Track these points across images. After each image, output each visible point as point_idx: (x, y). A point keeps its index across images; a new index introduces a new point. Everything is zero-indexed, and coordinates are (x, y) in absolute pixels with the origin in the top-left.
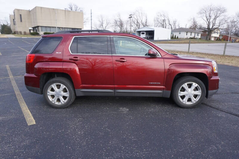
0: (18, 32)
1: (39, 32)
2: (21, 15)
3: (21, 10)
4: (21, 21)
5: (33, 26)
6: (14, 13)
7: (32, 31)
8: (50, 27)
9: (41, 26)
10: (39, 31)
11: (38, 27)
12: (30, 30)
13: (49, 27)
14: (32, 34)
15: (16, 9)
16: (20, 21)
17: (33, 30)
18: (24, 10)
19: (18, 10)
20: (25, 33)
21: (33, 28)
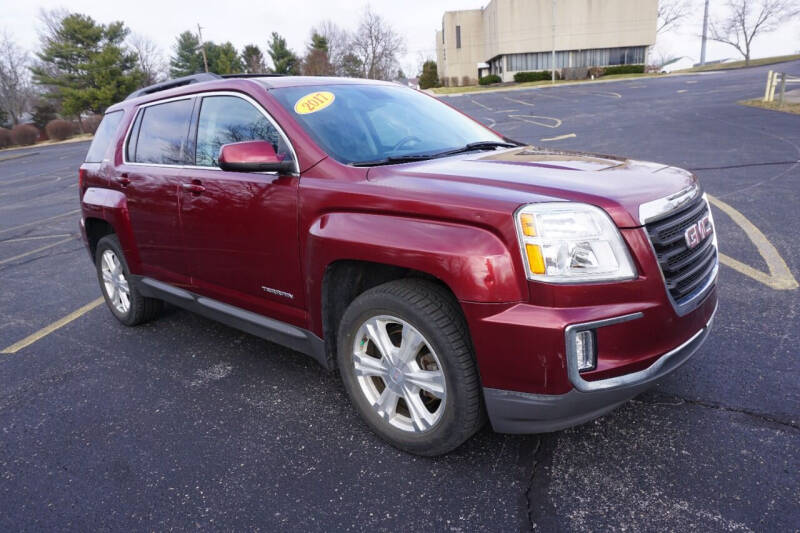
0: (448, 79)
1: (500, 75)
2: (458, 28)
3: (460, 12)
4: (459, 46)
5: (489, 58)
6: (443, 24)
7: (485, 74)
8: (537, 53)
9: (507, 55)
10: (501, 71)
11: (499, 57)
12: (480, 70)
13: (532, 54)
14: (484, 82)
15: (447, 13)
16: (455, 45)
17: (490, 69)
18: (467, 11)
19: (453, 14)
20: (466, 82)
21: (489, 62)
